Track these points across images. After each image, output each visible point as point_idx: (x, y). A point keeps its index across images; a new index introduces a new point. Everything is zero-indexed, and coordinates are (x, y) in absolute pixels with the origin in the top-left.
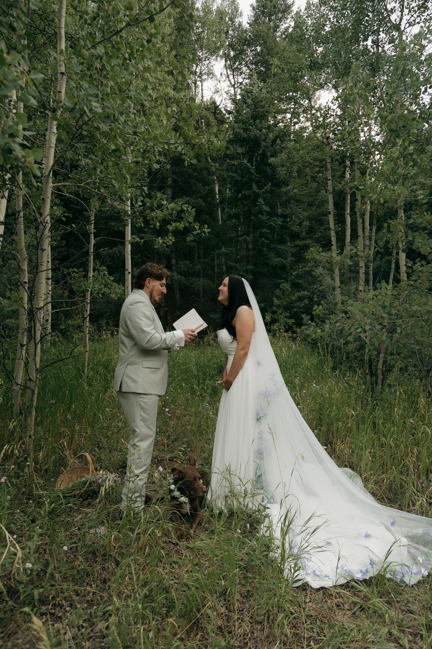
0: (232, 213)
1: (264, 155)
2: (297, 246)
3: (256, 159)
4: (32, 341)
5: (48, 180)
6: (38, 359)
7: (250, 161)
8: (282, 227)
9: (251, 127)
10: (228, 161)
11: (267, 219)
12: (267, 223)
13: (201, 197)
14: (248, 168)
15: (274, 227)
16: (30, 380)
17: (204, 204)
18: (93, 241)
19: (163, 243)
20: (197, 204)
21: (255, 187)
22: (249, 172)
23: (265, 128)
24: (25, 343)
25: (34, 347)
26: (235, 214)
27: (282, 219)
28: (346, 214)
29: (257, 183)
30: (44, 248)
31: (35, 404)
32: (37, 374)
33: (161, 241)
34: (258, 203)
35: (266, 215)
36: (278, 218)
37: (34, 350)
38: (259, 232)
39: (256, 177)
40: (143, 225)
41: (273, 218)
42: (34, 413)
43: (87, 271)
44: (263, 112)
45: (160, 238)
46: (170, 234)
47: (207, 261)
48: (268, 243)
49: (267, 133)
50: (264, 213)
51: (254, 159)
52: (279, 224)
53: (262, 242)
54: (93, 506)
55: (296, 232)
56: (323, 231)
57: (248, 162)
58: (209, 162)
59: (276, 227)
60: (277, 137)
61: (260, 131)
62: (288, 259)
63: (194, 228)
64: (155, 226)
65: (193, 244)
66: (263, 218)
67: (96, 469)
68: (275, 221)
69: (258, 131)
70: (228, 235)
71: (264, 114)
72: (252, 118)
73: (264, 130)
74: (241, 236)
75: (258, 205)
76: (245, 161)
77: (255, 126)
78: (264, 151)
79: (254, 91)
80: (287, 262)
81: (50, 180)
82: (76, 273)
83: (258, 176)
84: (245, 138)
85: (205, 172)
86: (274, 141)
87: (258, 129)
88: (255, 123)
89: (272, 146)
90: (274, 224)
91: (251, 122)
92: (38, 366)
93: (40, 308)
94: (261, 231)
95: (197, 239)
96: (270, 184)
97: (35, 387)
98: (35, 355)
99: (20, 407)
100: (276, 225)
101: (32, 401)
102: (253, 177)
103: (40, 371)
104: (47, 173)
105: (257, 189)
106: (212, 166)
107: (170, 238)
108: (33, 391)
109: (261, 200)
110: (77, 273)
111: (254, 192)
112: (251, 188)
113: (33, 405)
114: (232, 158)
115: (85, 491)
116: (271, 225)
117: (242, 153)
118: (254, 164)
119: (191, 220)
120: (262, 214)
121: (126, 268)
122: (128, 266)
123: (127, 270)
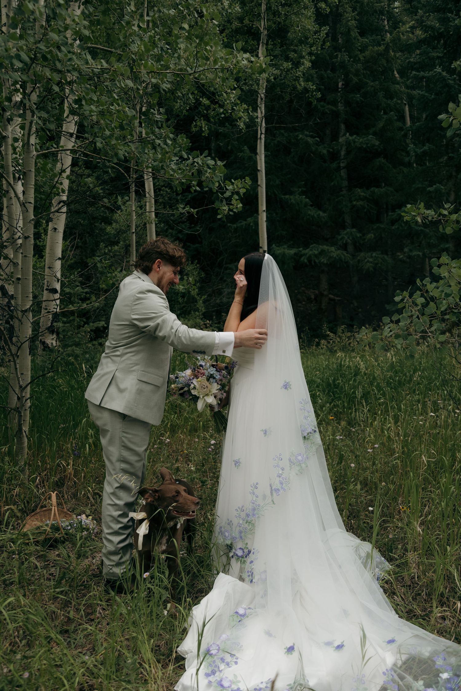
0: (419, 151)
9: (450, 15)
10: (414, 72)
13: (375, 134)
14: (443, 80)
16: (19, 399)
17: (377, 143)
20: (367, 144)
22: (445, 85)
26: (425, 153)
31: (26, 428)
32: (21, 392)
47: (382, 226)
57: (443, 71)
65: (361, 203)
70: (414, 186)
74: (432, 186)
76: (438, 69)
84: (441, 33)
85: (381, 94)
91: (450, 6)
93: (26, 311)
95: (368, 196)
98: (16, 368)
108: (20, 412)
114: (422, 67)
117: (438, 57)
121: (261, 245)
122: (263, 242)
123: (261, 248)
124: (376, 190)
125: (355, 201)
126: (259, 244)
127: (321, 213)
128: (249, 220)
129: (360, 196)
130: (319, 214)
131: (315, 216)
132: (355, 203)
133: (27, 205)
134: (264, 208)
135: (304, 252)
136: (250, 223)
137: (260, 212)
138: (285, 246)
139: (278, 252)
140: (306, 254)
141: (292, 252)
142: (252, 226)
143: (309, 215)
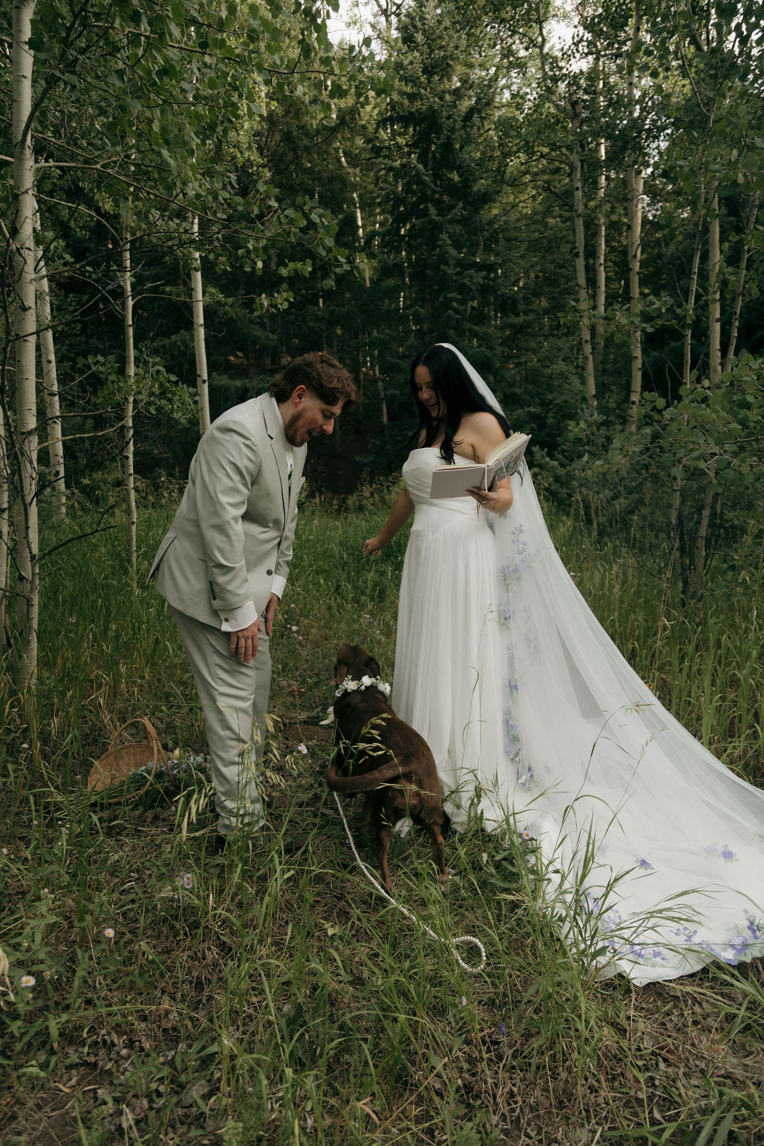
0: (391, 263)
1: (447, 147)
2: (510, 326)
3: (434, 157)
4: (19, 501)
5: (22, 153)
6: (34, 536)
7: (422, 159)
8: (485, 290)
9: (422, 91)
10: (381, 160)
11: (456, 274)
12: (456, 281)
14: (418, 174)
15: (470, 289)
16: (21, 578)
18: (130, 303)
19: (271, 305)
21: (433, 211)
22: (420, 182)
23: (449, 92)
24: (6, 506)
25: (23, 511)
26: (396, 265)
27: (484, 273)
28: (597, 264)
29: (438, 203)
30: (27, 304)
32: (33, 566)
33: (266, 304)
34: (440, 243)
35: (456, 266)
36: (477, 271)
37: (23, 518)
38: (441, 299)
39: (434, 192)
40: (228, 268)
41: (466, 272)
42: (34, 644)
43: (122, 361)
44: (445, 58)
45: (263, 296)
46: (285, 286)
48: (458, 319)
49: (454, 102)
50: (451, 262)
51: (430, 156)
52: (478, 283)
53: (448, 317)
54: (164, 820)
55: (509, 298)
56: (557, 296)
57: (418, 162)
58: (343, 167)
59: (474, 288)
60: (472, 111)
61: (441, 99)
62: (495, 349)
63: (338, 261)
64: (254, 268)
66: (449, 271)
67: (165, 747)
68: (471, 277)
69: (436, 99)
70: (383, 307)
71: (447, 64)
72: (424, 72)
73: (448, 97)
74: (408, 308)
75: (439, 246)
76: (413, 160)
77: (431, 88)
78: (448, 138)
79: (427, 16)
80: (494, 355)
81: (28, 154)
82: (99, 364)
83: (438, 189)
84: (411, 114)
85: (337, 185)
86: (468, 117)
87: (436, 95)
88: (429, 82)
89: (464, 127)
90: (469, 283)
91: (423, 79)
92: (35, 550)
93: (30, 433)
94: (445, 297)
96: (461, 205)
97: (32, 591)
98: (27, 528)
99: (7, 632)
100: (473, 284)
101: (28, 618)
102: (429, 193)
103: (40, 559)
104: (20, 137)
105: (437, 215)
106: (349, 173)
107: (285, 295)
108: (29, 602)
109: (444, 236)
110: (103, 365)
111: (431, 222)
112: (425, 213)
113: (31, 628)
115: (147, 792)
116: (464, 284)
117: (407, 145)
118: (429, 167)
119: (330, 242)
120: (446, 263)
121: (198, 373)
122: (201, 369)
123: (199, 376)
124: (337, 309)
125: (311, 321)
126: (196, 370)
127: (271, 336)
128: (174, 337)
129: (317, 315)
130: (268, 336)
131: (263, 337)
132: (311, 324)
133: (25, 252)
134: (202, 321)
135: (248, 385)
136: (176, 341)
137: (195, 326)
138: (226, 376)
139: (221, 383)
140: (254, 388)
141: (238, 383)
142: (179, 346)
143: (255, 336)
